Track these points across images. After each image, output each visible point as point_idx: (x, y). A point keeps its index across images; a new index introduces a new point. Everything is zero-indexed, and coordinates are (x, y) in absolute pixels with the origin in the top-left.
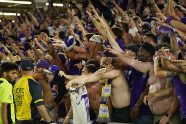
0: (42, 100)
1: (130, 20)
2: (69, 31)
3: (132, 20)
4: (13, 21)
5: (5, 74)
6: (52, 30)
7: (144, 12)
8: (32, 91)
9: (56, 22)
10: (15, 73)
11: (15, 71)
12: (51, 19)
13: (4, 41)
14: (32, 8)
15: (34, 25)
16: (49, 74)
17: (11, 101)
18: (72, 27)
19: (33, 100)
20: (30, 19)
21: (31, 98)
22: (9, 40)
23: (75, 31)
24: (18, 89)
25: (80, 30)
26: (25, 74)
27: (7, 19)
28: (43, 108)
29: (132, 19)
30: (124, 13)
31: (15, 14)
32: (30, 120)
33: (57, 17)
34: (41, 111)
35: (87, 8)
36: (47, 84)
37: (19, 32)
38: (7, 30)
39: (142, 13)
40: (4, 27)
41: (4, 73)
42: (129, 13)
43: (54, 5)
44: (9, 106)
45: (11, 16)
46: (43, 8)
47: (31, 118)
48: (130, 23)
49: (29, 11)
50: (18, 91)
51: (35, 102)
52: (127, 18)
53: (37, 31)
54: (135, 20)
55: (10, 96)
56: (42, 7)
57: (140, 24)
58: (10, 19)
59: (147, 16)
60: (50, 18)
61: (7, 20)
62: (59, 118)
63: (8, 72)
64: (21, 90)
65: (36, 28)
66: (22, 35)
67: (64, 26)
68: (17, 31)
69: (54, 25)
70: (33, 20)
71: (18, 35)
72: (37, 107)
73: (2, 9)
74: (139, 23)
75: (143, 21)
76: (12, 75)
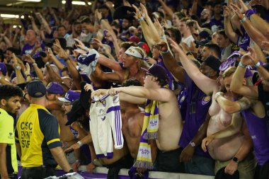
1: (182, 25)
2: (95, 40)
3: (185, 25)
4: (15, 27)
6: (70, 40)
7: (202, 14)
8: (43, 128)
10: (17, 101)
11: (18, 98)
14: (41, 8)
15: (44, 32)
17: (12, 141)
18: (100, 34)
20: (39, 24)
21: (42, 137)
22: (8, 54)
23: (104, 41)
24: (23, 123)
25: (110, 39)
27: (6, 23)
28: (59, 152)
30: (174, 15)
31: (17, 17)
32: (41, 167)
33: (78, 21)
34: (57, 156)
36: (63, 116)
37: (23, 42)
39: (199, 15)
40: (2, 35)
41: (2, 101)
42: (181, 16)
43: (74, 3)
44: (9, 147)
45: (12, 19)
47: (42, 164)
48: (182, 29)
49: (37, 11)
50: (24, 126)
51: (48, 143)
52: (178, 21)
53: (48, 41)
54: (190, 25)
55: (11, 134)
56: (56, 7)
57: (197, 31)
58: (10, 23)
59: (206, 20)
61: (6, 25)
62: (81, 164)
63: (7, 100)
64: (28, 124)
65: (47, 36)
66: (28, 47)
67: (87, 33)
68: (21, 40)
69: (74, 32)
70: (43, 24)
71: (22, 46)
72: (51, 150)
74: (196, 29)
75: (201, 27)
76: (13, 103)
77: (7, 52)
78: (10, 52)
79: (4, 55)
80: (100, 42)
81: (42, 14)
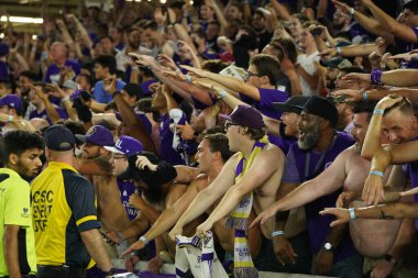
0: (94, 218)
1: (305, 34)
2: (163, 58)
4: (35, 37)
5: (13, 158)
9: (131, 39)
12: (120, 31)
13: (12, 83)
14: (75, 7)
15: (81, 45)
16: (117, 156)
17: (27, 222)
18: (168, 49)
19: (72, 217)
20: (73, 32)
22: (23, 82)
23: (176, 58)
24: (38, 192)
25: (187, 56)
26: (55, 160)
27: (15, 30)
28: (94, 238)
29: (307, 31)
30: (291, 18)
31: (40, 21)
35: (203, 7)
37: (46, 61)
38: (18, 56)
39: (331, 19)
40: (12, 50)
41: (11, 156)
45: (29, 26)
46: (102, 6)
49: (69, 13)
50: (38, 197)
52: (299, 28)
53: (86, 60)
54: (316, 33)
56: (98, 5)
58: (25, 30)
59: (342, 25)
60: (116, 30)
61: (17, 34)
63: (19, 155)
64: (45, 194)
65: (86, 51)
68: (42, 59)
69: (127, 46)
70: (80, 32)
71: (45, 69)
72: (83, 234)
73: (4, 8)
74: (325, 40)
75: (334, 37)
76: (29, 160)
77: (21, 78)
78: (26, 79)
79: (17, 82)
80: (171, 60)
81: (77, 16)
